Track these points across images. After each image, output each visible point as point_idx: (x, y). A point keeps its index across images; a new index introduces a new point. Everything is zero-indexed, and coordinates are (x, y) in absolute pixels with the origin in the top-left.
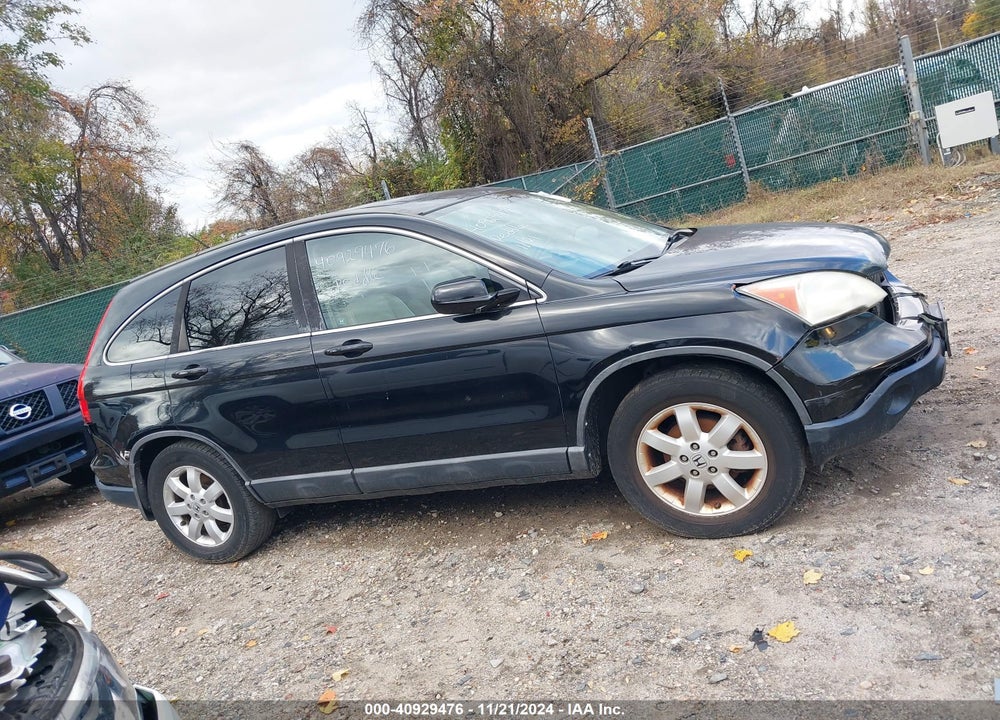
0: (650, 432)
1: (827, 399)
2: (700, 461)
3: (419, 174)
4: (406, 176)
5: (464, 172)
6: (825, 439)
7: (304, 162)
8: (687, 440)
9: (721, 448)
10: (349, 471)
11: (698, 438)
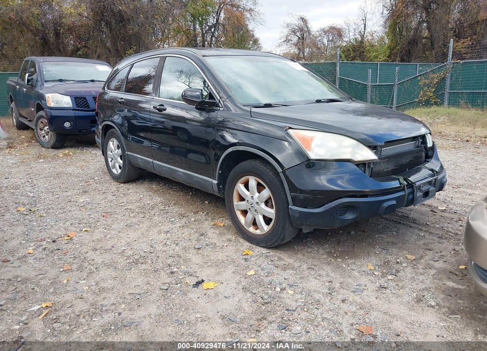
0: (240, 185)
1: (301, 196)
2: (252, 205)
3: (369, 50)
4: (362, 49)
5: (391, 54)
6: (297, 215)
7: (324, 32)
8: (251, 194)
9: (261, 202)
10: (151, 160)
11: (254, 195)
